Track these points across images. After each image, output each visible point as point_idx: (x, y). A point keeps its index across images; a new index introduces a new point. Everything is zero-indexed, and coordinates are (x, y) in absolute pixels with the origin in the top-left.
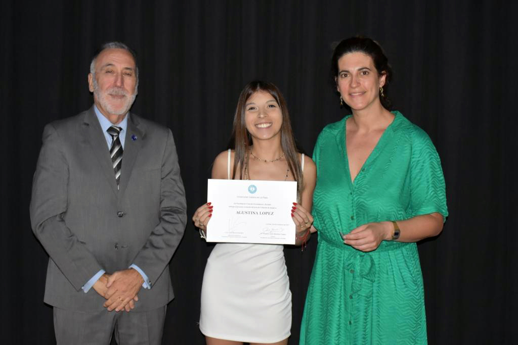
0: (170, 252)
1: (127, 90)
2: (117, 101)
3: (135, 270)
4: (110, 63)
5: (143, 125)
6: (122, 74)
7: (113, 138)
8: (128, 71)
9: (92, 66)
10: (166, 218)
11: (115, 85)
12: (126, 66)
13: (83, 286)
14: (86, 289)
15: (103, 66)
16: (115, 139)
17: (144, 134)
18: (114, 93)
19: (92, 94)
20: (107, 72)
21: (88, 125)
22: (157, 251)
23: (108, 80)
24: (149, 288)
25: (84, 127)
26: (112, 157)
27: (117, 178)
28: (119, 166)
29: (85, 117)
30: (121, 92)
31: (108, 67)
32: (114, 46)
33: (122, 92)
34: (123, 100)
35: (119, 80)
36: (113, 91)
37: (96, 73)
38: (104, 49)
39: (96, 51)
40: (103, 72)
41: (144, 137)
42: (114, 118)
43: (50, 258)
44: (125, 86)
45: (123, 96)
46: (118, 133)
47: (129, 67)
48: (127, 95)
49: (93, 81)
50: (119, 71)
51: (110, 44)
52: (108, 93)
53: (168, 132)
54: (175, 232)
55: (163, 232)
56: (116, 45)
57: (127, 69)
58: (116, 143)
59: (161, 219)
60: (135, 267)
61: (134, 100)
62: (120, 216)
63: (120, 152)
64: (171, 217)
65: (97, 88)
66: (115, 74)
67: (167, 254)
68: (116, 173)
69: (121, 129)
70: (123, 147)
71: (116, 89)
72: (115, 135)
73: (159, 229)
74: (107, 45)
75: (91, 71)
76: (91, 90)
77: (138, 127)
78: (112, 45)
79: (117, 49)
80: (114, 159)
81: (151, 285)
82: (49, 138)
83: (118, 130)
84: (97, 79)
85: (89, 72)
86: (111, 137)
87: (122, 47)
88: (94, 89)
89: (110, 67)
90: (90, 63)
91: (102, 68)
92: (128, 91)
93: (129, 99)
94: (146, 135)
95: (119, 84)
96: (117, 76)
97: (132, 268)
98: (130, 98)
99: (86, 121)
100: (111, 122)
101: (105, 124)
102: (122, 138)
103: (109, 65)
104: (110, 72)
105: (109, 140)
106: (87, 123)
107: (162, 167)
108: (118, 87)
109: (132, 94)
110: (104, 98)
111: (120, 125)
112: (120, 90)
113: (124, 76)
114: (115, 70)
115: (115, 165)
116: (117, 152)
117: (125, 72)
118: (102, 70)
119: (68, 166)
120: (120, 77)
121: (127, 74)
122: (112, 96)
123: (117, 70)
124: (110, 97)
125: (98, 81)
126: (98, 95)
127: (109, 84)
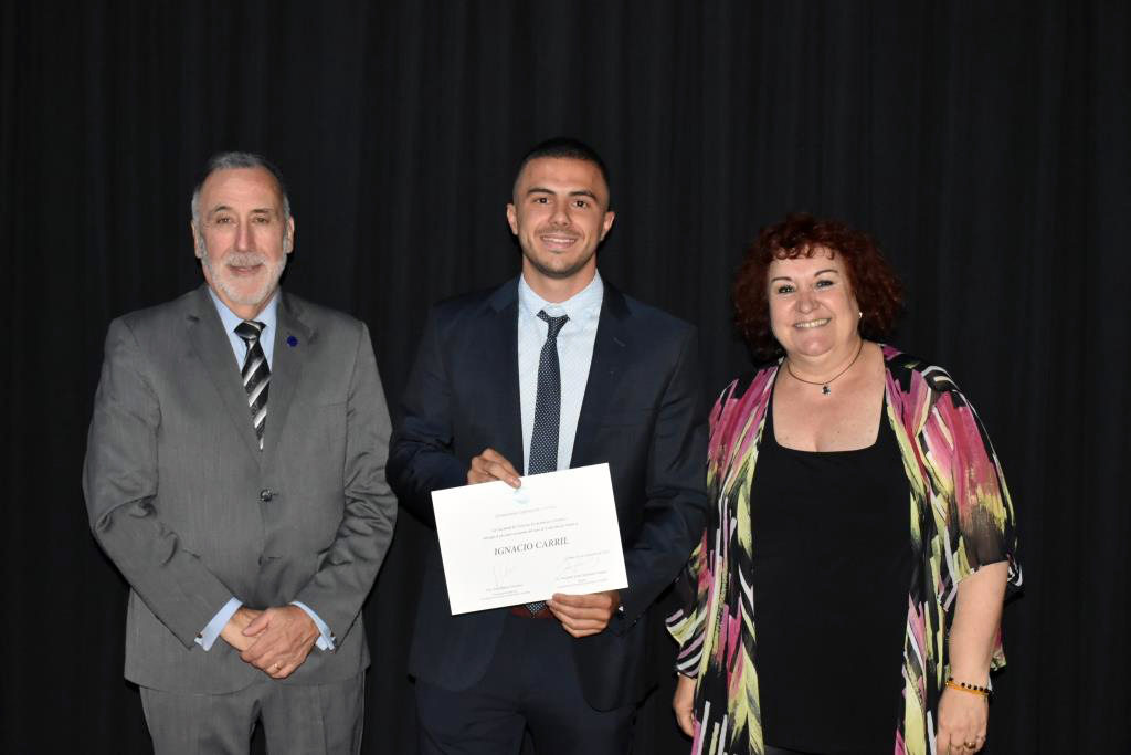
0: (368, 574)
1: (264, 254)
2: (247, 279)
4: (223, 205)
5: (309, 316)
6: (250, 222)
7: (248, 345)
8: (261, 215)
9: (195, 204)
11: (237, 249)
12: (256, 207)
13: (199, 637)
14: (206, 642)
15: (210, 213)
16: (251, 345)
17: (312, 332)
18: (237, 264)
20: (218, 222)
21: (196, 319)
23: (224, 237)
24: (332, 648)
25: (190, 323)
26: (245, 384)
27: (256, 425)
28: (263, 399)
29: (190, 304)
30: (252, 260)
31: (219, 212)
32: (230, 165)
33: (256, 258)
34: (258, 276)
35: (244, 235)
36: (233, 259)
37: (200, 222)
38: (211, 170)
39: (199, 175)
40: (213, 222)
41: (314, 339)
42: (244, 311)
44: (259, 245)
45: (258, 267)
46: (258, 334)
47: (261, 207)
48: (265, 263)
49: (199, 238)
50: (243, 219)
51: (223, 160)
52: (226, 262)
53: (361, 329)
54: (370, 531)
56: (233, 162)
57: (257, 211)
58: (253, 354)
61: (282, 268)
62: (268, 499)
63: (263, 372)
65: (205, 253)
66: (235, 225)
68: (255, 414)
69: (263, 326)
70: (269, 362)
71: (239, 256)
75: (194, 217)
76: (198, 254)
77: (302, 319)
79: (236, 171)
80: (251, 387)
81: (335, 642)
82: (119, 348)
83: (258, 327)
84: (203, 236)
86: (244, 343)
87: (246, 165)
88: (203, 253)
89: (223, 211)
90: (191, 199)
92: (267, 255)
93: (270, 271)
94: (316, 336)
95: (243, 246)
96: (239, 229)
98: (273, 269)
99: (193, 312)
100: (239, 317)
101: (230, 322)
102: (268, 342)
103: (223, 208)
104: (225, 220)
105: (239, 349)
106: (195, 315)
107: (349, 400)
108: (244, 252)
109: (278, 257)
110: (218, 273)
111: (260, 319)
112: (249, 255)
113: (253, 225)
114: (235, 217)
115: (253, 400)
116: (257, 372)
117: (255, 218)
118: (209, 219)
119: (159, 403)
120: (244, 232)
121: (261, 221)
122: (235, 269)
123: (238, 217)
124: (229, 271)
125: (205, 238)
126: (210, 268)
127: (227, 247)
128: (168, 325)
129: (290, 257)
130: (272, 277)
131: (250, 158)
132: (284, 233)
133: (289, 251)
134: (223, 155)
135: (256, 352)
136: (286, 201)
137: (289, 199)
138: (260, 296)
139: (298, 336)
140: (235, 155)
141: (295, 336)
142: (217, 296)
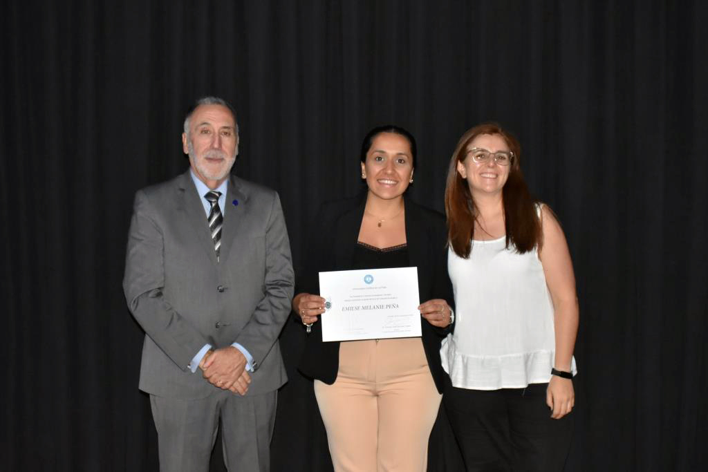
0: (277, 330)
1: (226, 153)
2: (215, 165)
3: (237, 350)
5: (245, 189)
6: (220, 133)
7: (211, 205)
8: (226, 130)
9: (187, 124)
10: (272, 292)
11: (212, 147)
12: (224, 125)
13: (189, 365)
14: (193, 368)
15: (198, 125)
16: (214, 205)
17: (246, 198)
18: (211, 156)
19: (187, 156)
21: (183, 190)
22: (263, 328)
23: (204, 142)
24: (252, 370)
25: (179, 192)
26: (210, 226)
27: (216, 249)
28: (219, 236)
29: (180, 181)
30: (219, 156)
31: (203, 126)
32: (209, 102)
33: (221, 155)
34: (221, 164)
35: (217, 141)
36: (210, 154)
37: (190, 132)
38: (198, 105)
39: (189, 108)
40: (199, 132)
41: (248, 201)
42: (212, 184)
43: (146, 335)
44: (224, 147)
45: (222, 160)
46: (217, 199)
47: (226, 125)
48: (224, 157)
49: (187, 143)
50: (216, 131)
52: (205, 156)
53: (275, 196)
54: (281, 307)
55: (268, 306)
56: (212, 100)
57: (225, 127)
59: (266, 293)
60: (237, 345)
61: (233, 162)
62: (221, 291)
63: (220, 220)
64: (278, 290)
65: (192, 150)
66: (211, 135)
67: (273, 331)
68: (215, 244)
69: (220, 194)
70: (223, 214)
71: (213, 152)
73: (265, 304)
74: (201, 101)
75: (185, 130)
76: (186, 152)
77: (240, 191)
78: (207, 100)
79: (213, 106)
80: (214, 227)
81: (255, 366)
82: (140, 206)
83: (217, 195)
84: (192, 141)
86: (209, 204)
87: (219, 103)
88: (189, 151)
89: (205, 126)
91: (196, 127)
93: (227, 163)
94: (249, 199)
95: (216, 146)
96: (213, 138)
97: (234, 347)
98: (229, 162)
99: (182, 186)
100: (209, 188)
101: (203, 190)
102: (222, 203)
103: (205, 123)
104: (206, 131)
105: (207, 206)
106: (182, 187)
107: (266, 233)
108: (216, 149)
109: (232, 157)
110: (200, 163)
111: (219, 190)
112: (218, 152)
113: (222, 136)
114: (211, 130)
115: (214, 235)
116: (216, 220)
117: (223, 132)
118: (196, 129)
119: (162, 234)
120: (217, 138)
121: (226, 133)
122: (209, 159)
123: (214, 130)
124: (206, 161)
125: (193, 142)
126: (194, 159)
127: (206, 147)
128: (168, 192)
129: (237, 157)
131: (220, 100)
132: (236, 141)
133: (237, 154)
135: (216, 209)
136: (237, 125)
138: (220, 176)
139: (240, 201)
141: (237, 200)
142: (197, 176)
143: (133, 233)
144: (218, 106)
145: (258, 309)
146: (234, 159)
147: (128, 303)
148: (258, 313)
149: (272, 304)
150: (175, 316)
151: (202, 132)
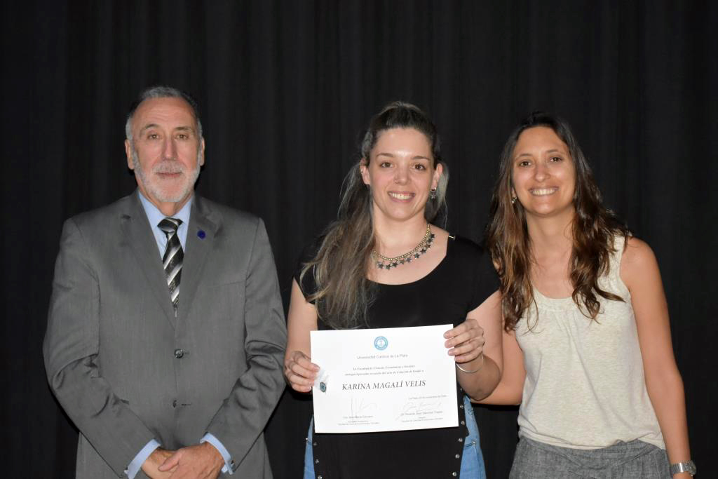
1: (184, 163)
2: (170, 182)
3: (211, 447)
4: (152, 123)
5: (215, 215)
6: (173, 138)
7: (167, 237)
8: (182, 132)
9: (128, 127)
10: (259, 361)
11: (164, 158)
12: (178, 125)
13: (127, 469)
14: (132, 473)
15: (143, 129)
16: (170, 237)
17: (217, 228)
18: (163, 171)
19: (132, 172)
21: (128, 217)
22: (246, 413)
23: (153, 150)
24: (231, 472)
25: (123, 221)
26: (165, 268)
27: (173, 300)
28: (178, 279)
29: (124, 205)
30: (175, 168)
31: (150, 129)
32: (157, 94)
33: (177, 167)
34: (179, 180)
35: (169, 148)
36: (161, 167)
37: (133, 140)
38: (142, 100)
39: (131, 105)
40: (144, 137)
41: (220, 233)
42: (168, 209)
44: (180, 155)
45: (178, 174)
46: (176, 228)
47: (182, 125)
48: (183, 172)
49: (132, 154)
50: (168, 134)
51: (152, 91)
52: (155, 171)
53: (258, 224)
55: (254, 384)
56: (159, 93)
57: (180, 128)
58: (172, 244)
59: (250, 363)
60: (211, 439)
61: (197, 176)
62: (180, 357)
63: (180, 257)
64: (266, 359)
65: (138, 164)
66: (162, 141)
67: (258, 419)
68: (172, 290)
69: (180, 222)
70: (184, 249)
71: (166, 164)
72: (170, 231)
73: (248, 378)
75: (128, 137)
76: (131, 166)
77: (209, 218)
79: (162, 99)
80: (169, 270)
81: (234, 467)
82: (68, 240)
83: (176, 223)
84: (136, 150)
85: (125, 138)
86: (165, 235)
87: (170, 95)
88: (135, 165)
89: (152, 128)
90: (125, 123)
91: (141, 131)
92: (186, 165)
93: (188, 177)
95: (168, 155)
96: (165, 144)
98: (190, 176)
100: (164, 213)
101: (155, 217)
102: (182, 234)
103: (151, 126)
104: (154, 136)
105: (161, 240)
106: (127, 213)
107: (247, 279)
108: (169, 160)
110: (149, 180)
111: (178, 216)
112: (173, 163)
113: (176, 140)
114: (161, 133)
115: (170, 280)
116: (174, 257)
117: (177, 135)
118: (141, 135)
119: (98, 281)
120: (169, 144)
121: (182, 136)
122: (162, 175)
123: (164, 132)
124: (158, 177)
125: (137, 152)
126: (141, 176)
127: (156, 158)
128: (107, 222)
129: (202, 168)
130: (190, 183)
131: (173, 91)
132: (199, 146)
133: (202, 164)
134: (151, 89)
135: (175, 242)
136: (199, 123)
137: (202, 124)
138: (179, 196)
139: (207, 232)
140: (161, 89)
141: (203, 229)
142: (146, 198)
143: (58, 279)
144: (171, 99)
145: (239, 383)
146: (196, 172)
147: (49, 379)
148: (240, 391)
149: (259, 381)
150: (111, 401)
151: (148, 137)
